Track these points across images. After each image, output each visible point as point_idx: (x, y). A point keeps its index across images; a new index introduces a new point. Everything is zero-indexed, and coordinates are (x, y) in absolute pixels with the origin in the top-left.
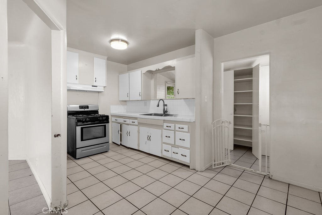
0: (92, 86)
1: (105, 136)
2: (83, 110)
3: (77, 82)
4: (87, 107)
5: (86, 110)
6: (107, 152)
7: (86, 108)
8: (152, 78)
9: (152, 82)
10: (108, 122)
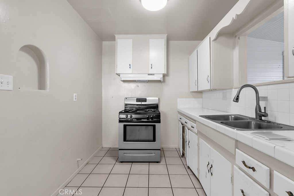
0: (149, 75)
1: (154, 140)
2: (140, 103)
3: (130, 71)
4: (145, 100)
5: (143, 103)
6: (158, 162)
7: (143, 102)
8: (234, 47)
9: (236, 53)
10: (159, 122)
